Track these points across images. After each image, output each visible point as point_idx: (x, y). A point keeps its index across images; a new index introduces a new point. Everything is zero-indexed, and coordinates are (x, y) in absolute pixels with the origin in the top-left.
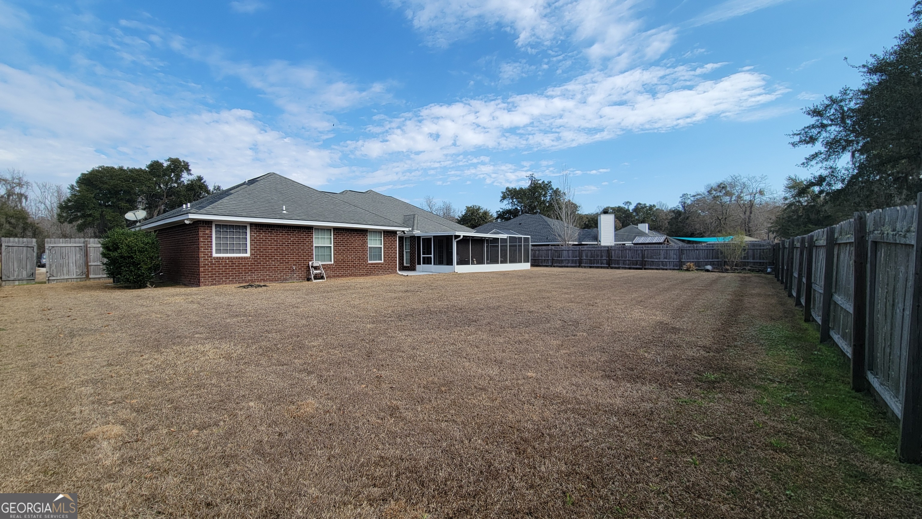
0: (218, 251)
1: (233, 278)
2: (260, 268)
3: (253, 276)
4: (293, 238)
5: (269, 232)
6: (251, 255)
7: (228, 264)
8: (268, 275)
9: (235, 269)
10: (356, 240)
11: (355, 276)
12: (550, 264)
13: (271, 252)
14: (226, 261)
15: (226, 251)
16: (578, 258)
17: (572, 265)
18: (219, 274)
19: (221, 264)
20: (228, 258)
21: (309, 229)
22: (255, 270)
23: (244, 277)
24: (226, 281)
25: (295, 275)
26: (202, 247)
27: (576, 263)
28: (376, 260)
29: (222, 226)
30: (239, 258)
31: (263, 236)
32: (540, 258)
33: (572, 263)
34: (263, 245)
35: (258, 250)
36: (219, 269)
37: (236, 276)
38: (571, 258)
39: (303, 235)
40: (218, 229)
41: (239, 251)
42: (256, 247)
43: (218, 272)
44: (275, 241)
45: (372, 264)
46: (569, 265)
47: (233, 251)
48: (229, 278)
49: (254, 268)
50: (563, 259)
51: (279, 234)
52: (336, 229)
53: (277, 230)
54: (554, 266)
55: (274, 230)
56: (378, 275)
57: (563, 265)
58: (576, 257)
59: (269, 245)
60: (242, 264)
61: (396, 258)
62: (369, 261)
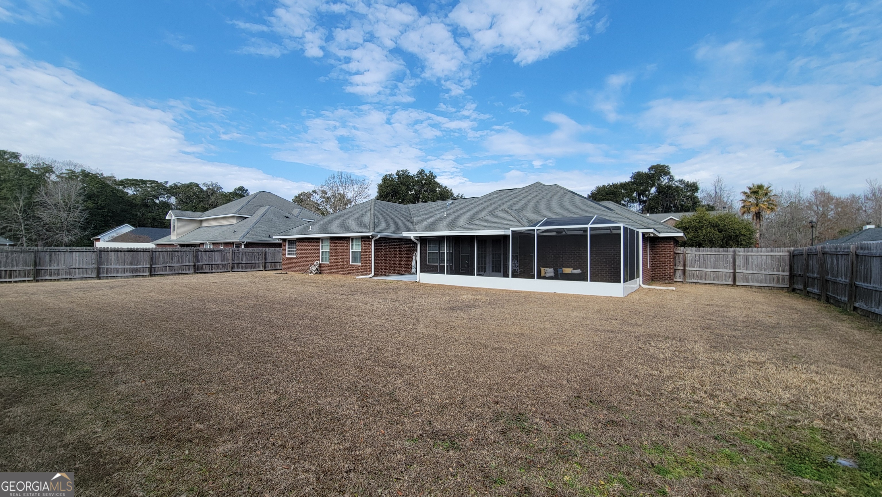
0: (289, 254)
3: (297, 268)
4: (311, 246)
5: (302, 243)
6: (297, 256)
7: (289, 261)
8: (301, 268)
9: (291, 264)
10: (343, 246)
11: (341, 274)
13: (303, 255)
20: (289, 258)
21: (318, 239)
23: (294, 268)
24: (288, 270)
25: (307, 270)
30: (292, 258)
31: (300, 246)
37: (291, 268)
39: (315, 244)
40: (289, 243)
42: (298, 252)
43: (286, 265)
44: (304, 248)
49: (297, 264)
51: (306, 244)
52: (332, 239)
55: (304, 241)
56: (356, 275)
59: (302, 251)
60: (293, 261)
61: (371, 261)
62: (351, 263)
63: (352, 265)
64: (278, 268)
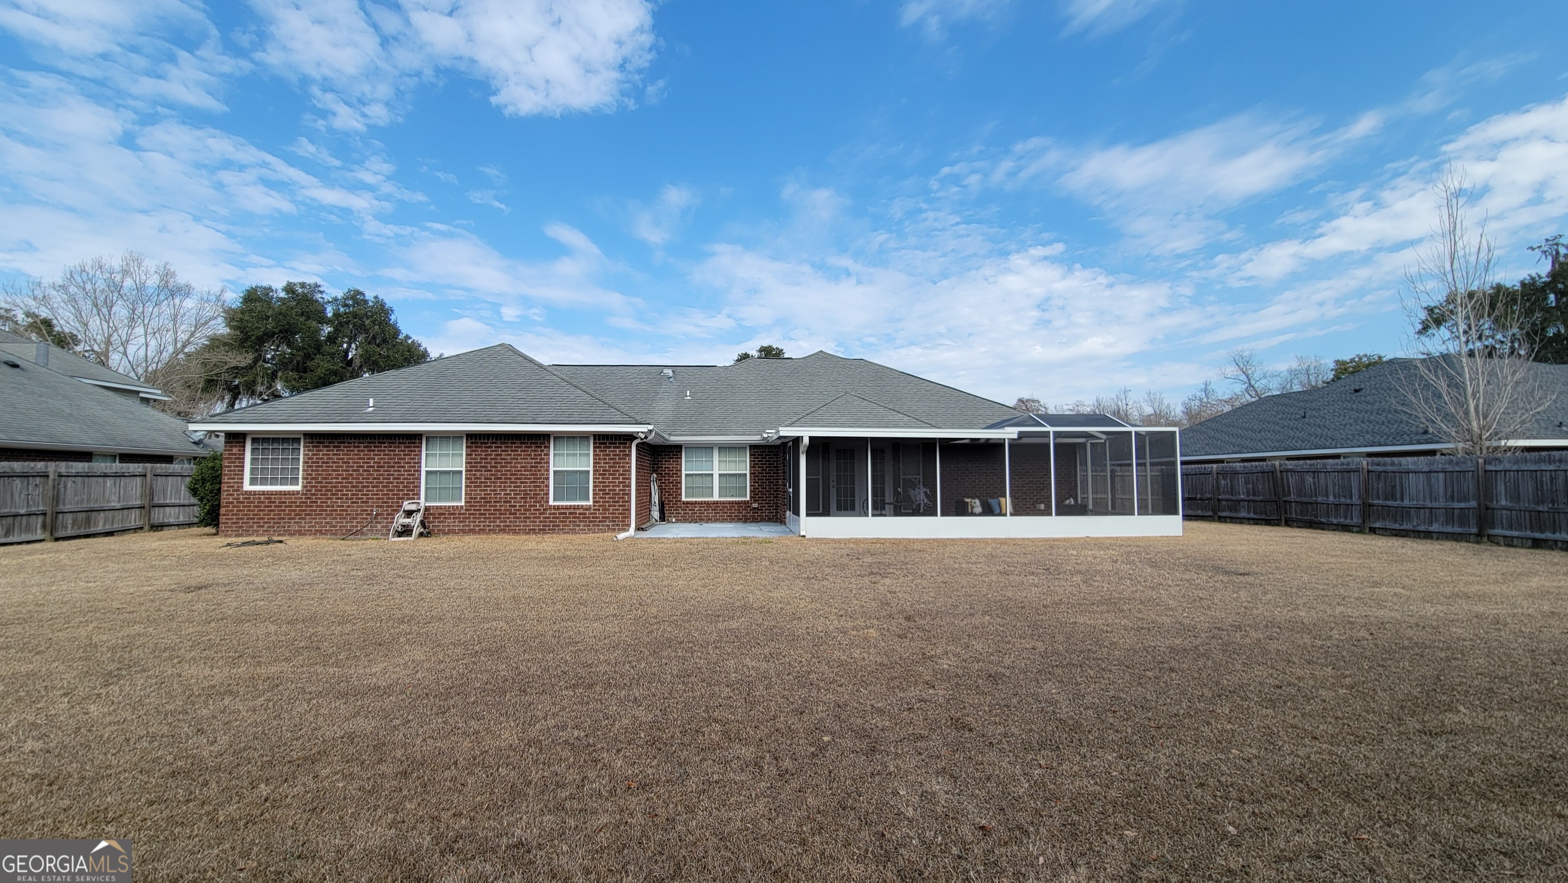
0: (253, 481)
1: (269, 527)
2: (316, 511)
3: (303, 524)
4: (378, 456)
5: (334, 447)
6: (304, 487)
7: (263, 502)
8: (328, 523)
9: (272, 511)
10: (520, 457)
11: (515, 532)
12: (1356, 520)
13: (337, 483)
14: (260, 498)
15: (264, 481)
16: (1473, 504)
17: (1449, 529)
18: (248, 519)
19: (252, 502)
20: (263, 493)
21: (414, 438)
22: (306, 515)
23: (287, 525)
24: (257, 531)
25: (379, 526)
26: (225, 475)
27: (1463, 522)
28: (575, 500)
29: (261, 440)
30: (280, 493)
31: (323, 455)
32: (1320, 499)
33: (1448, 522)
34: (323, 471)
35: (313, 479)
36: (248, 511)
37: (274, 523)
38: (1442, 503)
39: (399, 451)
40: (256, 446)
41: (284, 481)
42: (311, 475)
43: (246, 515)
44: (344, 463)
45: (558, 508)
46: (1435, 527)
47: (274, 481)
48: (263, 526)
49: (304, 511)
50: (1406, 503)
51: (352, 451)
52: (473, 437)
53: (349, 443)
54: (1373, 531)
55: (344, 443)
56: (574, 532)
57: (1407, 526)
58: (1465, 499)
59: (334, 471)
60: (285, 502)
61: (629, 495)
62: (551, 502)
63: (555, 508)
64: (100, 528)
